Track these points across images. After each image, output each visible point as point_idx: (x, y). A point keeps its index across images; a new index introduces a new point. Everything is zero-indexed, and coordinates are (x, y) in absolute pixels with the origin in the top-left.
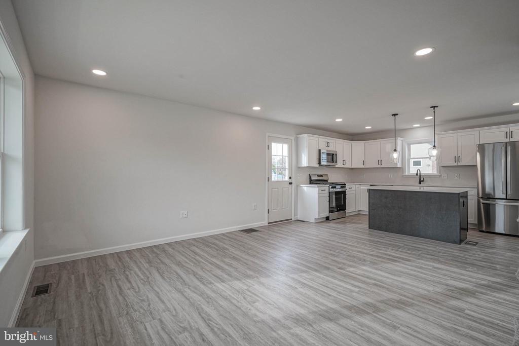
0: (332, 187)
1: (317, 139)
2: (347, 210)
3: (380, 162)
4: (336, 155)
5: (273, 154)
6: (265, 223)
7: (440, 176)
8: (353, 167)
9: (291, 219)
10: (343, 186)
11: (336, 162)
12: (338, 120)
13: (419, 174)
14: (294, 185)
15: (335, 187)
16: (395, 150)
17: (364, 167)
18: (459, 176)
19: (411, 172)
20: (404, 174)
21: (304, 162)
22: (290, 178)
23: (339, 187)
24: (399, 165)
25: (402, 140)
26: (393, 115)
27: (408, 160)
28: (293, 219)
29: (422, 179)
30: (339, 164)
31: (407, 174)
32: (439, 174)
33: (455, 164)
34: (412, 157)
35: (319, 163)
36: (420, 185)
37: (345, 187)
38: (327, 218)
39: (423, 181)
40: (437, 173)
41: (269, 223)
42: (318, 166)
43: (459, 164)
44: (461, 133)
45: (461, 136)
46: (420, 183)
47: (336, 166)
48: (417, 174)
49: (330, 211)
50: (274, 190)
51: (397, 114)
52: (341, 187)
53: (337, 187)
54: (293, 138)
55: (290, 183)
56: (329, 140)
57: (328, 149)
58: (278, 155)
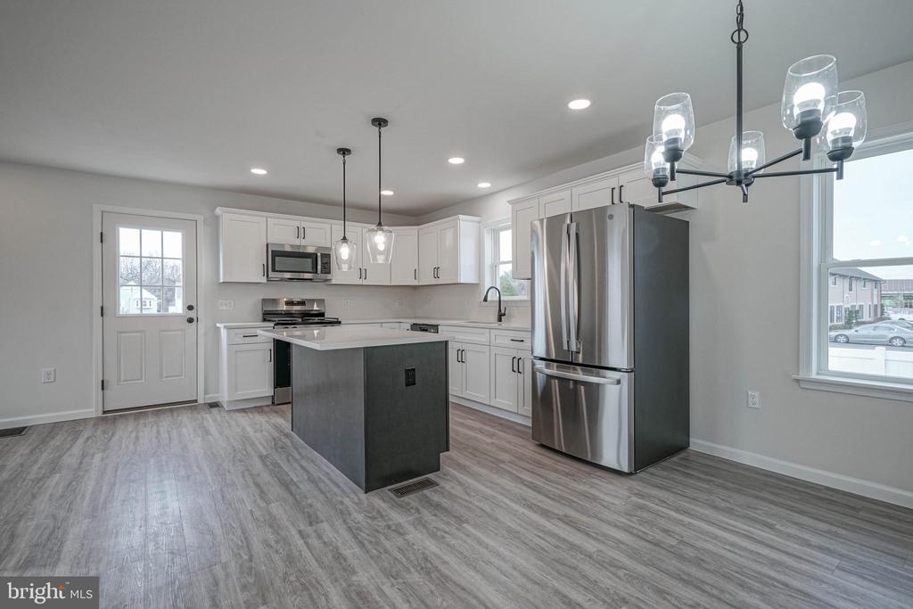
3: (436, 272)
4: (326, 255)
5: (121, 254)
6: (93, 411)
9: (196, 401)
11: (330, 272)
14: (202, 325)
16: (344, 238)
17: (415, 283)
22: (190, 308)
25: (478, 222)
26: (339, 151)
28: (201, 401)
30: (343, 277)
38: (273, 400)
39: (504, 315)
41: (104, 412)
42: (264, 280)
46: (500, 319)
47: (333, 282)
50: (122, 335)
51: (347, 150)
54: (200, 218)
55: (190, 320)
56: (305, 222)
57: (303, 242)
58: (143, 255)
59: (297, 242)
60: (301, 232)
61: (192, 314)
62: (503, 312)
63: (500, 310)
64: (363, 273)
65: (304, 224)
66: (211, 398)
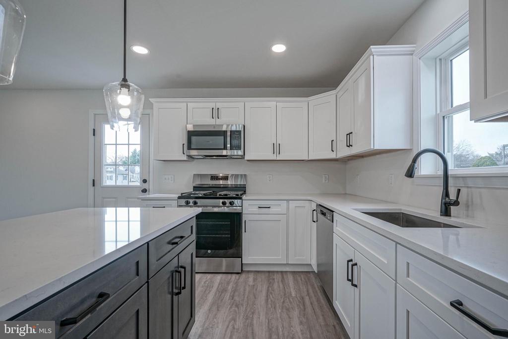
1: (181, 105)
2: (246, 259)
3: (348, 139)
5: (106, 143)
17: (333, 155)
22: (145, 181)
39: (456, 203)
42: (184, 158)
56: (221, 103)
57: (218, 122)
58: (117, 143)
59: (212, 122)
60: (216, 113)
61: (145, 186)
62: (453, 196)
63: (446, 194)
64: (277, 148)
65: (219, 105)
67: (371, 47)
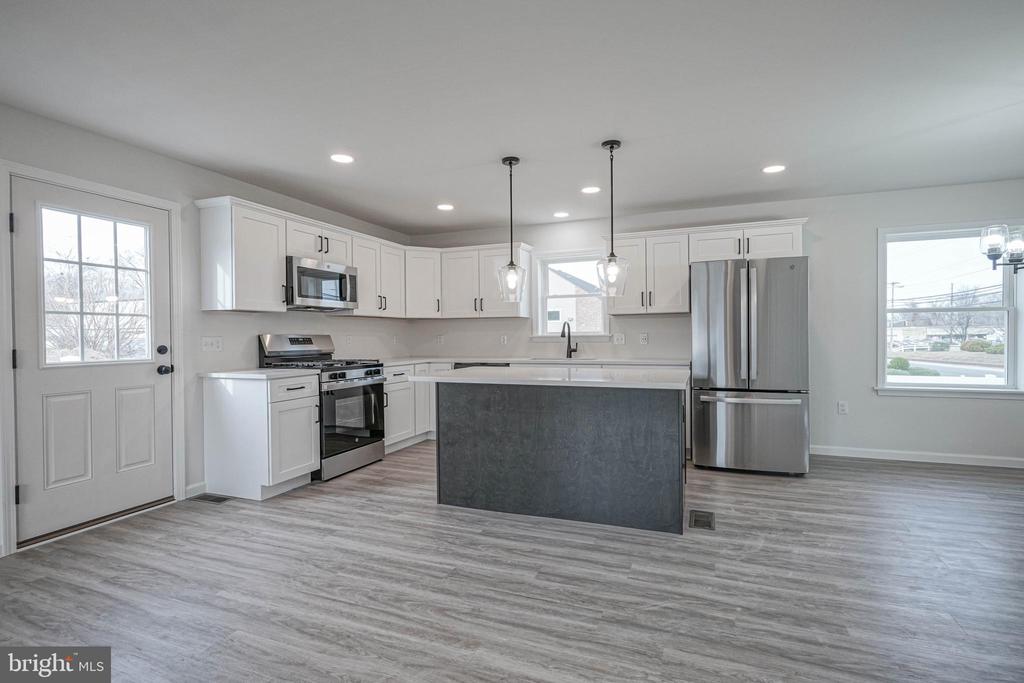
0: (334, 377)
1: (281, 222)
2: (388, 440)
3: (478, 304)
4: (353, 279)
5: (46, 256)
7: (611, 337)
8: (409, 316)
9: (171, 498)
10: (374, 368)
11: (354, 299)
12: (342, 159)
13: (567, 335)
14: (179, 376)
15: (343, 376)
16: (512, 264)
17: (438, 315)
18: (647, 339)
19: (549, 330)
20: (535, 335)
21: (224, 296)
22: (162, 350)
23: (361, 372)
24: (523, 313)
25: (529, 252)
26: (505, 160)
27: (542, 299)
28: (179, 497)
29: (573, 347)
30: (366, 306)
31: (540, 334)
32: (607, 334)
33: (642, 311)
34: (551, 294)
35: (289, 300)
36: (569, 361)
37: (378, 372)
38: (316, 476)
39: (575, 351)
40: (605, 331)
41: (20, 544)
42: (283, 308)
43: (651, 310)
44: (655, 239)
45: (654, 244)
46: (569, 356)
47: (356, 312)
48: (563, 335)
49: (325, 454)
51: (517, 159)
52: (367, 373)
53: (351, 374)
54: (176, 207)
55: (162, 370)
56: (326, 231)
57: (326, 258)
59: (318, 256)
60: (324, 245)
61: (165, 360)
63: (570, 346)
64: (383, 302)
65: (325, 234)
66: (196, 488)
67: (522, 244)
